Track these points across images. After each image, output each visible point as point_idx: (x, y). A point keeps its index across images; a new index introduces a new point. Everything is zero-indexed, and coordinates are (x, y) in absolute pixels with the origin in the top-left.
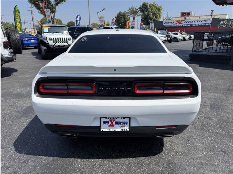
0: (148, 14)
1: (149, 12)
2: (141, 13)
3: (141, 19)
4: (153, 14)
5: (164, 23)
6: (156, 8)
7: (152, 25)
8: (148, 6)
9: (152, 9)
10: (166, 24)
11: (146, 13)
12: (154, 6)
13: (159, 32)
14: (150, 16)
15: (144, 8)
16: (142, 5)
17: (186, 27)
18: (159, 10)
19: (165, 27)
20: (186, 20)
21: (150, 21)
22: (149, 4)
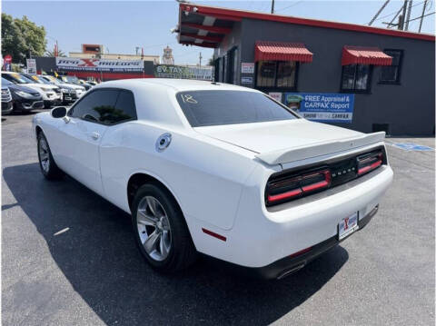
0: (16, 41)
1: (16, 35)
4: (28, 40)
5: (57, 62)
6: (31, 29)
7: (32, 63)
8: (13, 23)
9: (23, 31)
10: (62, 64)
11: (10, 37)
12: (27, 25)
13: (65, 79)
14: (21, 45)
17: (103, 72)
18: (40, 33)
19: (61, 69)
20: (101, 61)
21: (22, 54)
22: (14, 18)
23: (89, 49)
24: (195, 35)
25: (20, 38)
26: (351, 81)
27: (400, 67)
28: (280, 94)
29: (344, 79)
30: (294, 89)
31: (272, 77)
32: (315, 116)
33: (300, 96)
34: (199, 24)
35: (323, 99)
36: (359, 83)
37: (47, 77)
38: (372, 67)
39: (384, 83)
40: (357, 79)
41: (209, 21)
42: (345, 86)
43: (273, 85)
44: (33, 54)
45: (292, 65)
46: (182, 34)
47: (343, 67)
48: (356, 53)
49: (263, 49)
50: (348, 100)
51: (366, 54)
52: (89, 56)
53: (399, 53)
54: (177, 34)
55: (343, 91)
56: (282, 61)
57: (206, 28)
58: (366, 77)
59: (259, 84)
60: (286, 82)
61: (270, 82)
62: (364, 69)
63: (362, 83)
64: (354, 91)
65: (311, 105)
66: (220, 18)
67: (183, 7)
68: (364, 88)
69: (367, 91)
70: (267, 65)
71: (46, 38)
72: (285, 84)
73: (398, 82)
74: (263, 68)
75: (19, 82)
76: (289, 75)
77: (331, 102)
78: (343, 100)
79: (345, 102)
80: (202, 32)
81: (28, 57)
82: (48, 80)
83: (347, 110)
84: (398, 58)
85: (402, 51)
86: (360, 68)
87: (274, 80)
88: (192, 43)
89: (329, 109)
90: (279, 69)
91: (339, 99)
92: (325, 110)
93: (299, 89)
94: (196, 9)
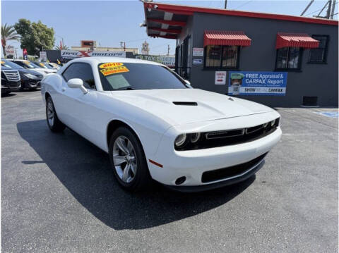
0: (33, 39)
1: (33, 34)
2: (19, 35)
3: (20, 44)
4: (41, 38)
5: (62, 53)
6: (44, 30)
7: (43, 54)
8: (31, 26)
9: (38, 31)
10: (65, 55)
11: (29, 36)
12: (41, 27)
14: (37, 42)
15: (24, 27)
16: (18, 23)
18: (50, 33)
20: (94, 52)
21: (37, 48)
22: (32, 22)
23: (86, 44)
24: (159, 29)
25: (36, 37)
26: (284, 62)
27: (326, 49)
28: (225, 73)
29: (278, 60)
30: (237, 69)
31: (218, 59)
32: (254, 90)
33: (241, 74)
34: (161, 19)
35: (261, 76)
36: (291, 63)
37: (51, 64)
38: (302, 50)
39: (312, 63)
40: (289, 60)
41: (168, 16)
42: (279, 66)
43: (219, 65)
44: (45, 48)
45: (235, 48)
46: (149, 28)
47: (278, 50)
48: (288, 38)
49: (210, 36)
50: (282, 77)
51: (296, 39)
52: (86, 49)
53: (325, 38)
54: (145, 28)
55: (277, 70)
56: (225, 46)
57: (167, 22)
58: (297, 59)
59: (207, 65)
60: (229, 63)
61: (216, 63)
62: (295, 52)
63: (293, 63)
64: (287, 69)
65: (251, 81)
66: (176, 13)
67: (147, 6)
68: (295, 67)
69: (298, 70)
70: (213, 49)
71: (54, 36)
72: (229, 64)
73: (325, 62)
74: (211, 52)
75: (29, 68)
76: (232, 57)
77: (267, 79)
78: (277, 77)
79: (279, 79)
80: (165, 26)
81: (41, 50)
82: (52, 66)
83: (282, 85)
84: (325, 42)
85: (328, 36)
86: (292, 50)
87: (220, 61)
88: (158, 35)
89: (266, 85)
90: (224, 52)
91: (274, 77)
92: (263, 85)
93: (240, 68)
94: (156, 6)
